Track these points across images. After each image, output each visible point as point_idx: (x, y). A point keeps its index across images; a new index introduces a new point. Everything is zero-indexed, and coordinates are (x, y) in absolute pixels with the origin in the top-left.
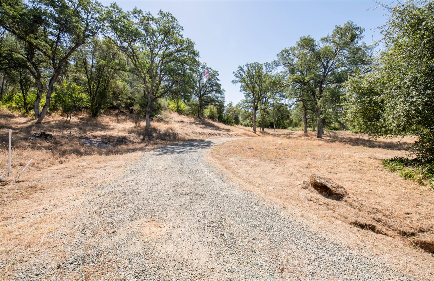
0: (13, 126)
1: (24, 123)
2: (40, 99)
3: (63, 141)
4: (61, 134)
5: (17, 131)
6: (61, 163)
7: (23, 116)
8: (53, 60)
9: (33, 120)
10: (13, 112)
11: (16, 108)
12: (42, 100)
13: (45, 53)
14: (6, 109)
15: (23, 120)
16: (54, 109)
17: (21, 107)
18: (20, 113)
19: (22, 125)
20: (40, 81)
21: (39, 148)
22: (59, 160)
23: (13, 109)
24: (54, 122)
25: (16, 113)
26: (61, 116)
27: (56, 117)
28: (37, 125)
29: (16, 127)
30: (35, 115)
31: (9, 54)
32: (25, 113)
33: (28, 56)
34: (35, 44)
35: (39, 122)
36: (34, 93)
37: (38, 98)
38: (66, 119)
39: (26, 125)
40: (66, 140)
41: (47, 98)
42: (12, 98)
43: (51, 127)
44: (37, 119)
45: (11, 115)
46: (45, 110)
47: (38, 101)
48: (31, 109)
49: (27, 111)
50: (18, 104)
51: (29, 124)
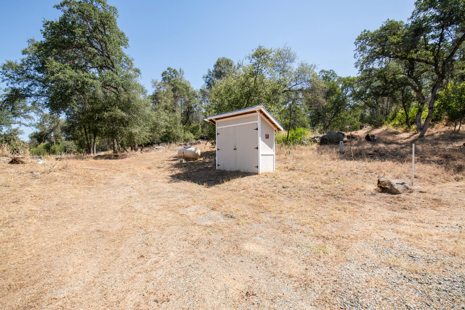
0: (399, 141)
1: (408, 138)
2: (422, 111)
3: (456, 155)
4: (450, 147)
5: (403, 146)
6: (458, 180)
7: (406, 131)
8: (436, 65)
9: (415, 134)
10: (397, 129)
11: (399, 124)
12: (423, 112)
13: (426, 62)
14: (392, 127)
15: (406, 135)
16: (437, 119)
17: (403, 124)
18: (403, 129)
19: (406, 140)
20: (421, 93)
21: (429, 162)
22: (455, 176)
23: (397, 127)
24: (438, 134)
25: (400, 130)
26: (446, 125)
27: (440, 128)
28: (420, 139)
29: (402, 143)
30: (417, 129)
31: (393, 78)
32: (407, 128)
33: (408, 73)
34: (415, 58)
35: (422, 136)
36: (416, 107)
37: (420, 111)
38: (453, 128)
39: (409, 140)
40: (459, 154)
41: (429, 108)
42: (396, 117)
43: (435, 139)
44: (420, 133)
45: (396, 132)
46: (427, 122)
47: (420, 114)
48: (412, 123)
49: (409, 126)
50: (400, 121)
51: (413, 138)
